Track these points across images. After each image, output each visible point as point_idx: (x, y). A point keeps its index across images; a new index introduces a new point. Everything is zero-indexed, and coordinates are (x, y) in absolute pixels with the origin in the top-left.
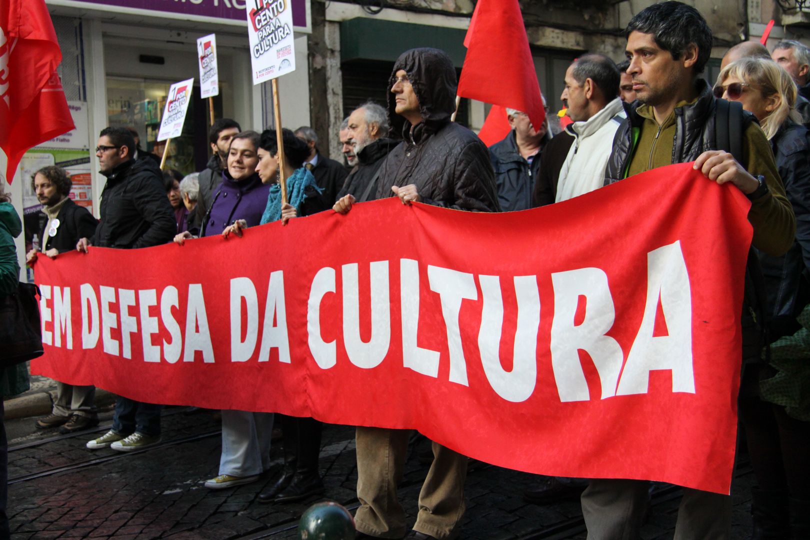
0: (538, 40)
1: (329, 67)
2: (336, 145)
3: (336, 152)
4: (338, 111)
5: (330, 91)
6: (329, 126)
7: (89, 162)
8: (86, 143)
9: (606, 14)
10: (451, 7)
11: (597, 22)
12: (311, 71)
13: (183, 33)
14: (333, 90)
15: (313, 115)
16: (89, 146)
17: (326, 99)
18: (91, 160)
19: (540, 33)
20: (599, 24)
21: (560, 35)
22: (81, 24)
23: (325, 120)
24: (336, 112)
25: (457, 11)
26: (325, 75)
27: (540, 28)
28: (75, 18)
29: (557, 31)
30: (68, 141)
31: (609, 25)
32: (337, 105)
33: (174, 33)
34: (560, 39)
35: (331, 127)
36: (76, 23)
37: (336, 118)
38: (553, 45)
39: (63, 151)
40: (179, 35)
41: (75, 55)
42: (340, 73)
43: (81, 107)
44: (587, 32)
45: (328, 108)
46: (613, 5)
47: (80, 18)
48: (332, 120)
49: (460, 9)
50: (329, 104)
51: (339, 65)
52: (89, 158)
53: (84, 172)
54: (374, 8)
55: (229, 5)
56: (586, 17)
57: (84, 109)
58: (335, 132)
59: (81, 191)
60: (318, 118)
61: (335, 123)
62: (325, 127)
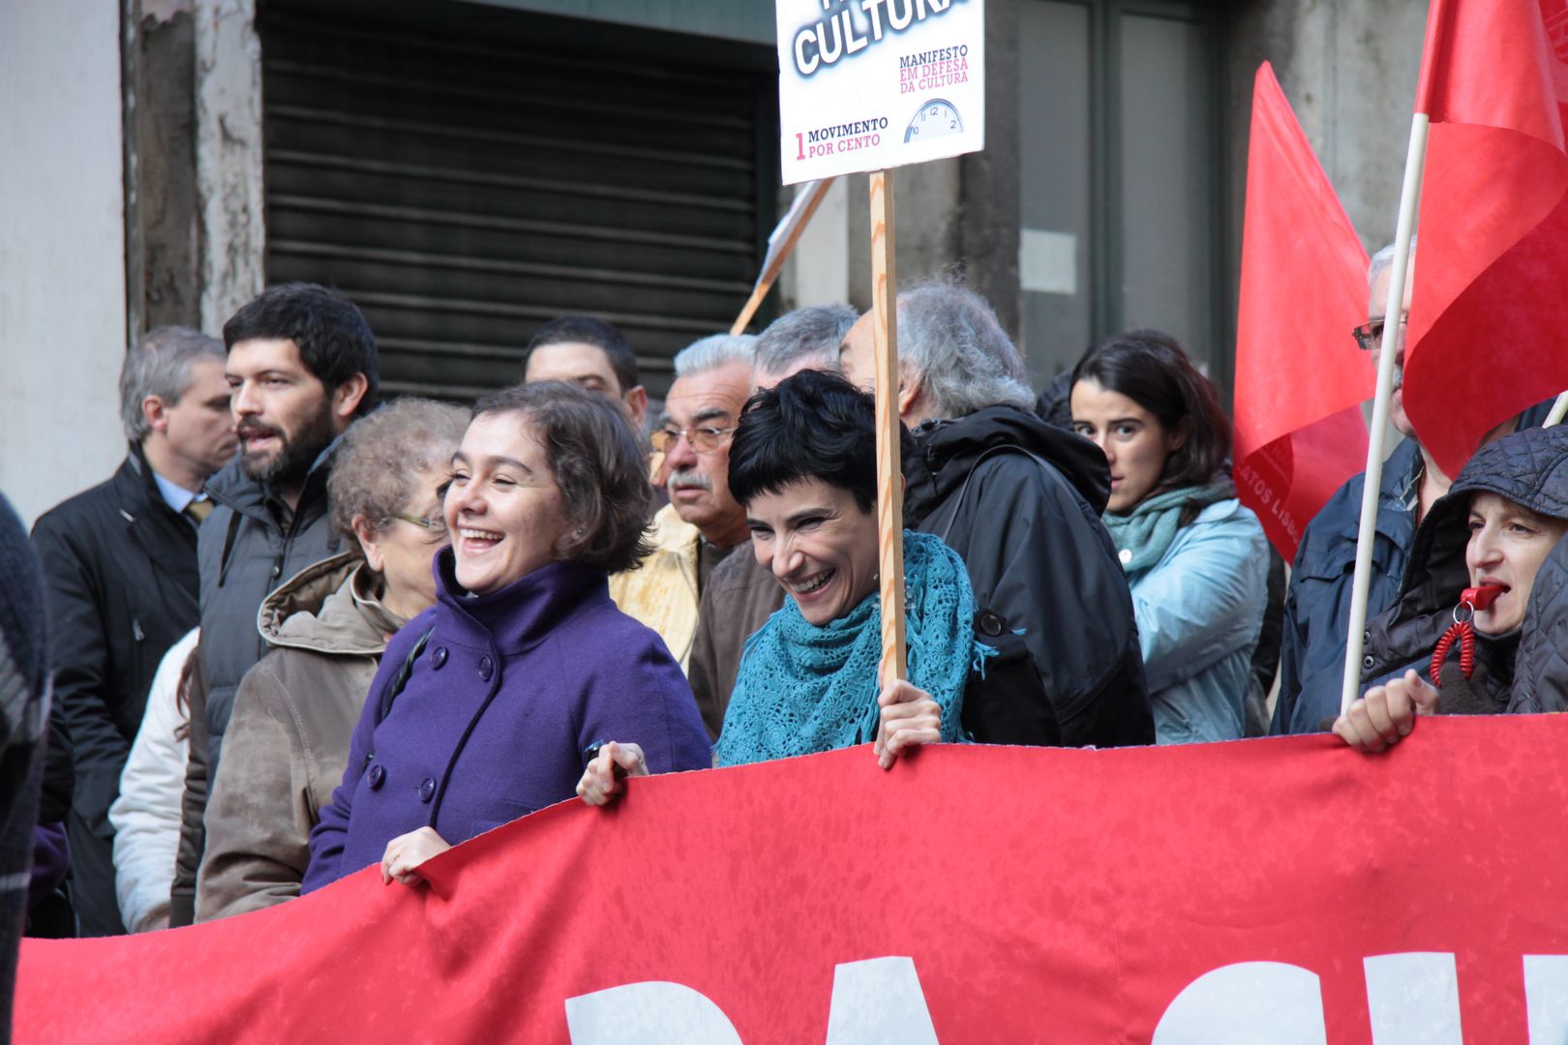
1: (206, 17)
4: (242, 218)
5: (209, 128)
6: (202, 286)
12: (132, 33)
14: (222, 121)
15: (137, 232)
17: (194, 159)
23: (186, 258)
24: (233, 224)
26: (190, 49)
32: (240, 190)
35: (213, 290)
37: (231, 249)
42: (254, 46)
45: (199, 209)
48: (217, 256)
50: (203, 188)
51: (250, 11)
60: (154, 251)
61: (230, 273)
62: (187, 291)
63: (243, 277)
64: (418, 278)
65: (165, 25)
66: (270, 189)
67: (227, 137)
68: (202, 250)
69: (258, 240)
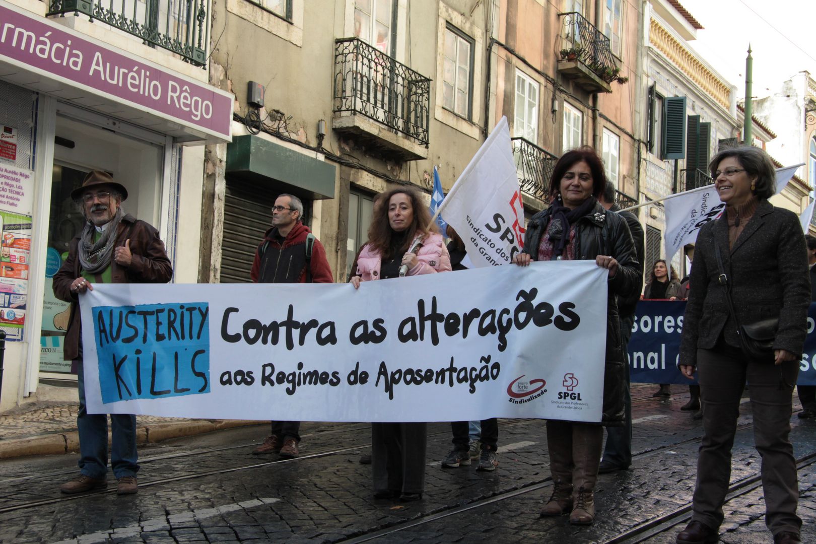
0: (358, 181)
1: (217, 175)
2: (216, 245)
3: (216, 251)
5: (216, 196)
6: (213, 227)
7: (30, 228)
8: (30, 211)
9: (401, 168)
10: (303, 141)
11: (395, 174)
12: (205, 176)
13: (117, 123)
14: (219, 195)
15: (203, 215)
16: (32, 213)
17: (213, 202)
18: (33, 226)
19: (359, 174)
20: (397, 175)
21: (372, 179)
22: (37, 99)
23: (211, 222)
24: (219, 216)
25: (307, 144)
26: (214, 180)
27: (360, 170)
28: (34, 92)
29: (370, 175)
30: (16, 205)
31: (403, 178)
32: (220, 209)
33: (111, 121)
34: (372, 182)
35: (215, 228)
36: (34, 97)
37: (218, 220)
38: (367, 186)
39: (10, 214)
40: (114, 124)
41: (30, 126)
42: (225, 182)
43: (30, 176)
44: (389, 181)
45: (213, 212)
46: (406, 161)
47: (38, 93)
48: (216, 221)
49: (309, 143)
50: (214, 208)
51: (224, 175)
52: (31, 224)
53: (25, 237)
54: (254, 130)
55: (178, 106)
56: (389, 168)
57: (32, 177)
58: (217, 233)
59: (22, 255)
60: (206, 219)
61: (218, 225)
62: (210, 227)
63: (220, 226)
64: (247, 231)
65: (211, 175)
66: (225, 210)
67: (219, 198)
68: (213, 220)
69: (223, 220)
